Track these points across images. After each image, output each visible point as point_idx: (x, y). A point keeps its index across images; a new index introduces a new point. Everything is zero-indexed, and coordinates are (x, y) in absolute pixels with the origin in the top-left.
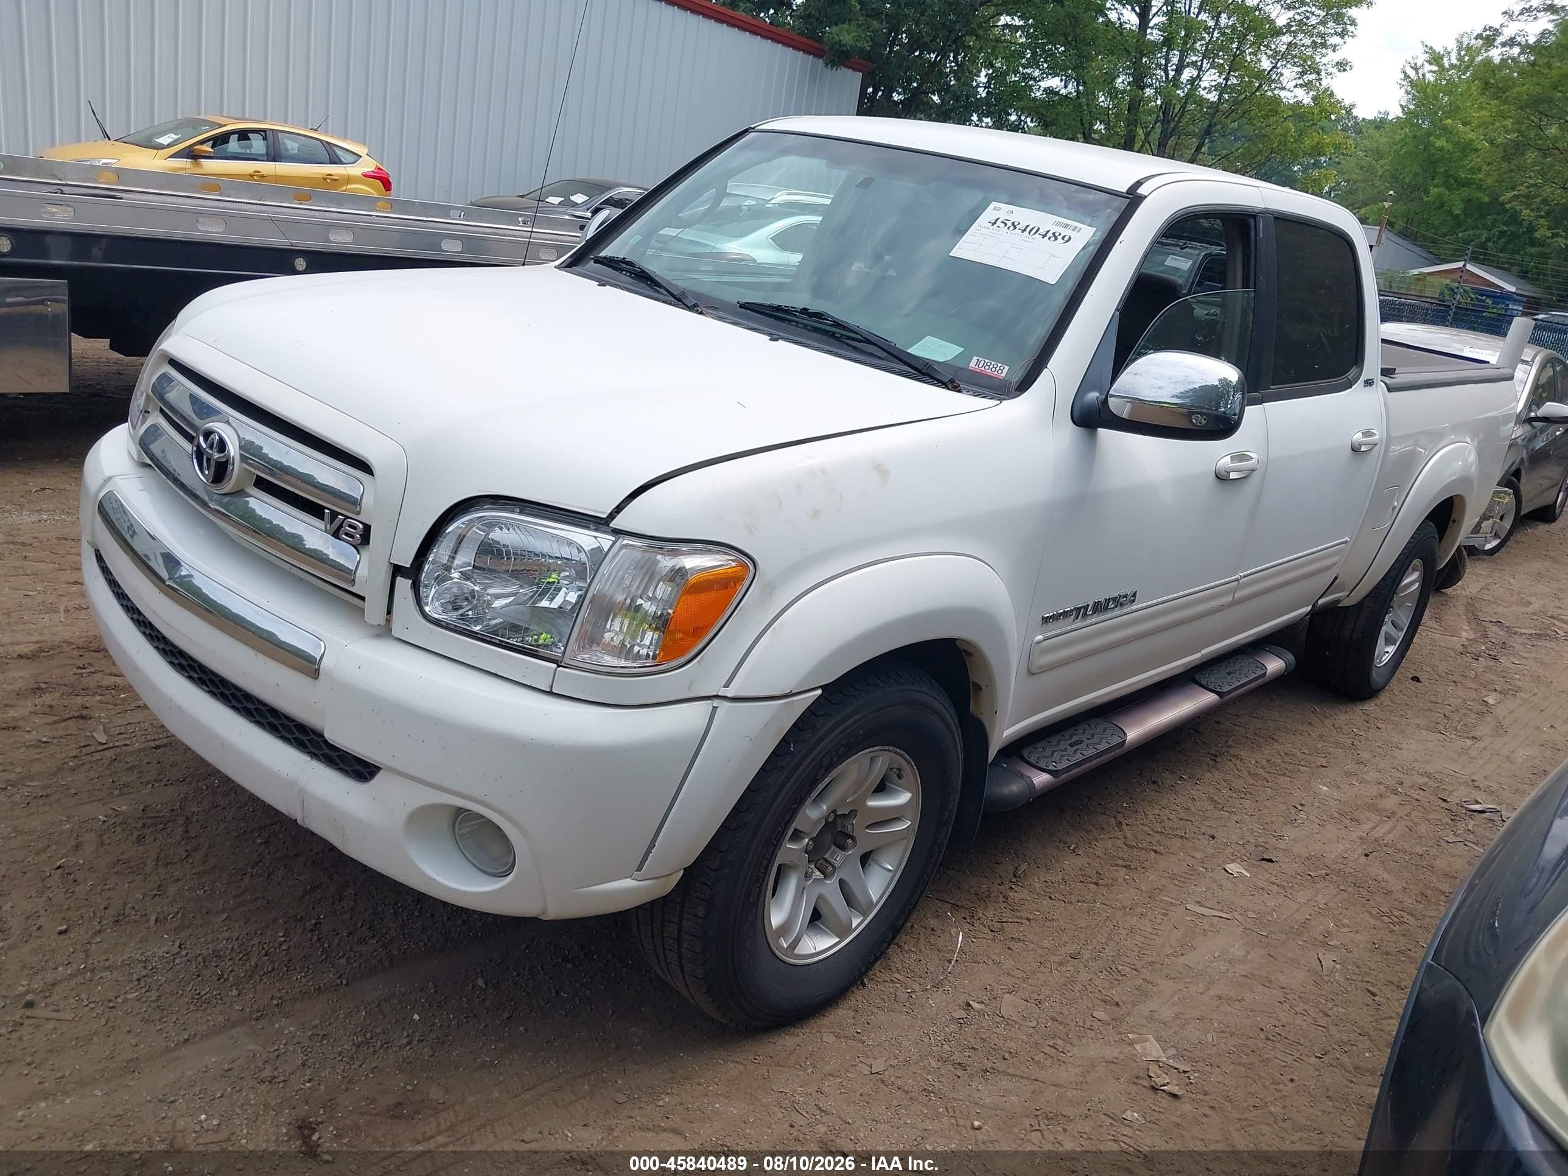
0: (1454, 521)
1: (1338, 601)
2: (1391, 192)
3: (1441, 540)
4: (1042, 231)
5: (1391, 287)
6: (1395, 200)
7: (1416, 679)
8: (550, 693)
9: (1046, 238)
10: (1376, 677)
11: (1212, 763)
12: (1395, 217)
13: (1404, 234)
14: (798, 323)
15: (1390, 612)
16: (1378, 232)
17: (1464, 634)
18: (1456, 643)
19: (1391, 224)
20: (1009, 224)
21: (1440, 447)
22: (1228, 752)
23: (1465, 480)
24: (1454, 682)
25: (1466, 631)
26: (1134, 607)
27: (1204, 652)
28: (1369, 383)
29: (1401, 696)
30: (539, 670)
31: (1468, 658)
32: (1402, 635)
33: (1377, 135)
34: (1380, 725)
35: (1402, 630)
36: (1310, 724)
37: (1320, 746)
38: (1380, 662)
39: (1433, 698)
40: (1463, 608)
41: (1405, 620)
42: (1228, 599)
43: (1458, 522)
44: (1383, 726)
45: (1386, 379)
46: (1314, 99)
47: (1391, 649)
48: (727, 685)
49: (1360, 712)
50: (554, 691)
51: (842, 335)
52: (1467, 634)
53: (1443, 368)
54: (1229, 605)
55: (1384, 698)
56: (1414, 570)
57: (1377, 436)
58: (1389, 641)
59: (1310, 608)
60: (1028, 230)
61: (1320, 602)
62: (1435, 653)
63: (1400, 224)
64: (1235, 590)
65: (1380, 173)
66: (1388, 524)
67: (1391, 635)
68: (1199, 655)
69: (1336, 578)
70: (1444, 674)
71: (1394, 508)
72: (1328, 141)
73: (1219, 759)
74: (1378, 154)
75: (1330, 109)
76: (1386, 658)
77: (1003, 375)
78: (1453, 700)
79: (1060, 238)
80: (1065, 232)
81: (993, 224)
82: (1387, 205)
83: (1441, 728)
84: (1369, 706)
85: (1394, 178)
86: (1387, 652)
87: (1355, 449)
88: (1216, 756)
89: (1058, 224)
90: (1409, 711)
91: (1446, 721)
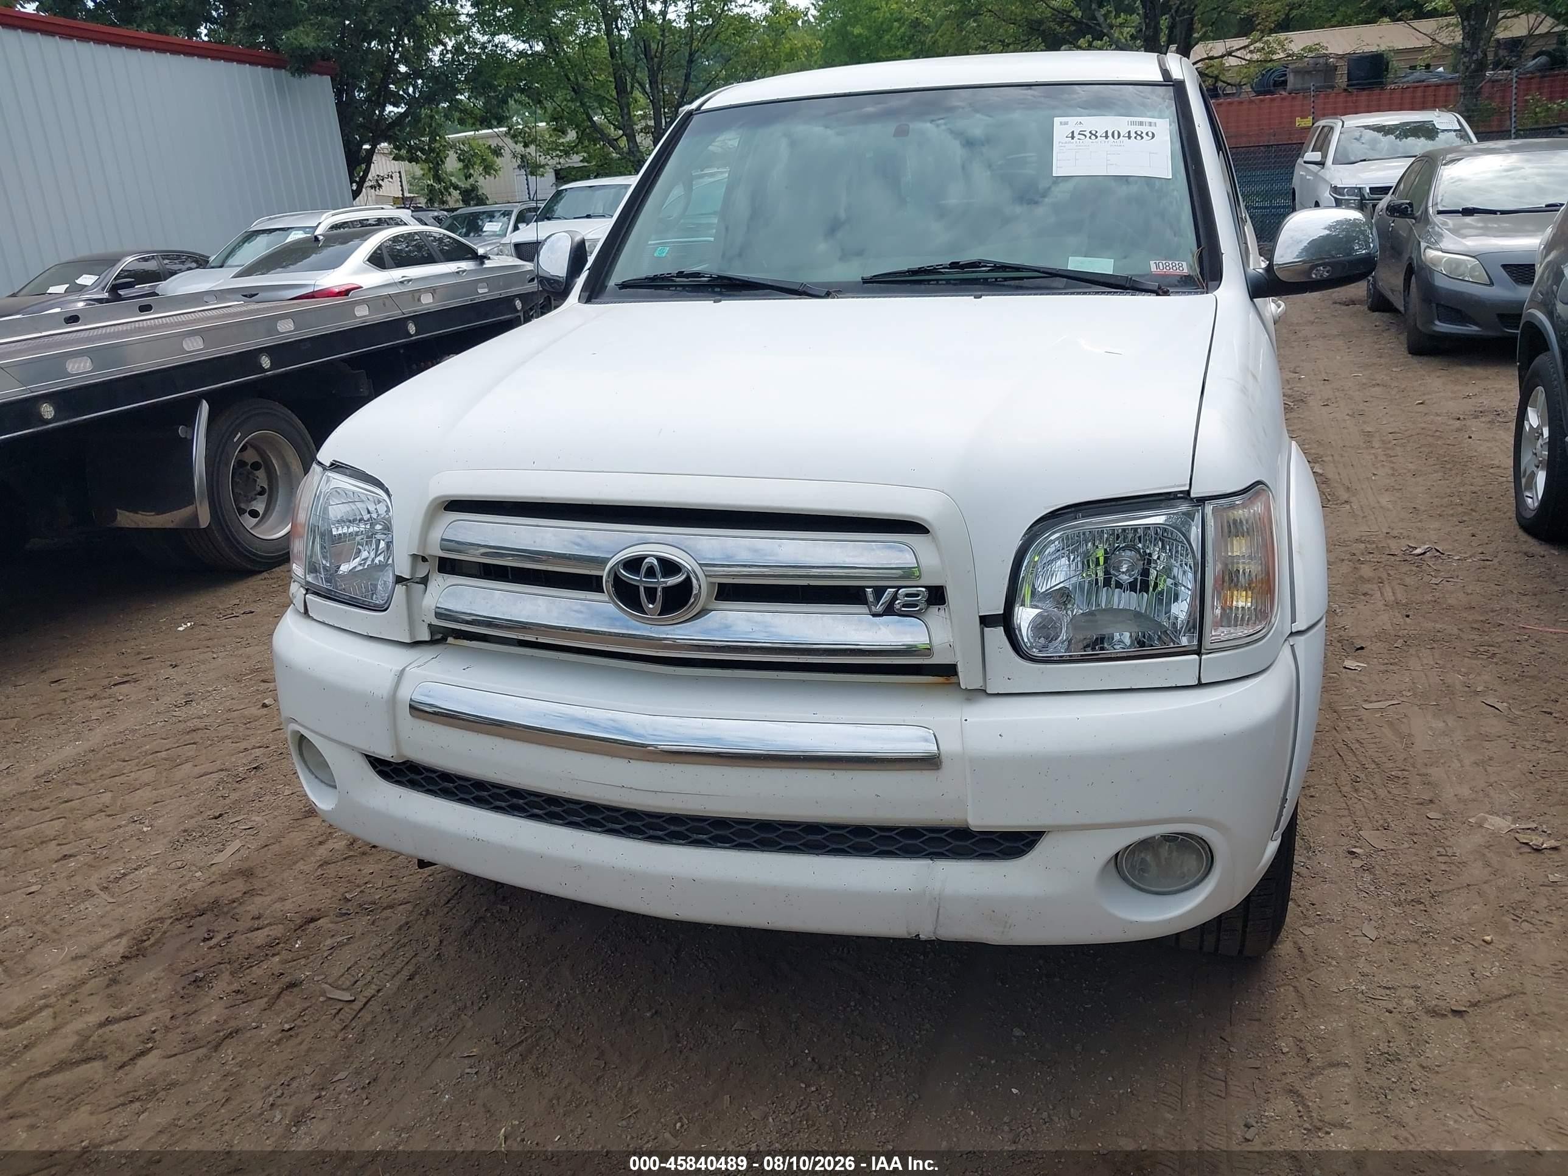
8: (1200, 685)
9: (1133, 138)
14: (937, 280)
20: (1086, 134)
30: (1183, 667)
48: (1293, 621)
50: (1203, 681)
51: (996, 279)
60: (1110, 135)
79: (1144, 135)
81: (1072, 138)
89: (1133, 123)
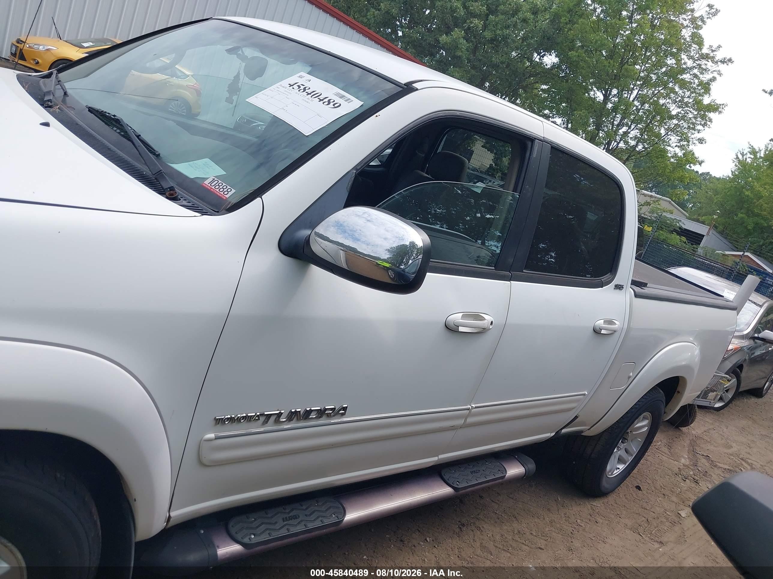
0: (679, 392)
1: (582, 431)
2: (718, 211)
3: (667, 403)
4: (321, 97)
5: (706, 255)
6: (720, 216)
7: (638, 488)
9: (321, 102)
10: (605, 484)
11: (457, 530)
12: (719, 224)
13: (721, 233)
15: (625, 442)
16: (708, 229)
17: (683, 461)
18: (675, 465)
19: (716, 227)
20: (302, 87)
21: (671, 342)
22: (474, 523)
23: (688, 368)
24: (664, 495)
25: (685, 458)
26: (345, 419)
27: (442, 456)
28: (619, 287)
29: (624, 499)
31: (679, 478)
32: (630, 459)
33: (717, 183)
34: (599, 520)
35: (632, 456)
36: (549, 510)
37: (547, 529)
38: (612, 474)
39: (645, 505)
40: (688, 442)
41: (635, 449)
42: (461, 422)
43: (681, 393)
44: (601, 521)
45: (634, 287)
46: (684, 154)
47: (622, 467)
49: (589, 506)
52: (684, 461)
53: (690, 292)
54: (461, 427)
55: (611, 499)
56: (645, 418)
57: (617, 326)
58: (621, 460)
59: (553, 434)
60: (312, 94)
61: (564, 431)
62: (659, 470)
63: (721, 228)
64: (466, 417)
65: (715, 201)
66: (624, 387)
67: (623, 458)
68: (436, 459)
69: (576, 417)
70: (659, 487)
71: (629, 377)
72: (687, 176)
73: (464, 529)
74: (716, 192)
75: (691, 160)
76: (616, 472)
77: (227, 196)
78: (658, 509)
79: (332, 104)
80: (338, 100)
81: (291, 85)
82: (715, 217)
83: (641, 530)
84: (598, 504)
85: (721, 205)
86: (619, 468)
87: (597, 331)
88: (463, 525)
89: (337, 95)
90: (624, 512)
91: (646, 525)
